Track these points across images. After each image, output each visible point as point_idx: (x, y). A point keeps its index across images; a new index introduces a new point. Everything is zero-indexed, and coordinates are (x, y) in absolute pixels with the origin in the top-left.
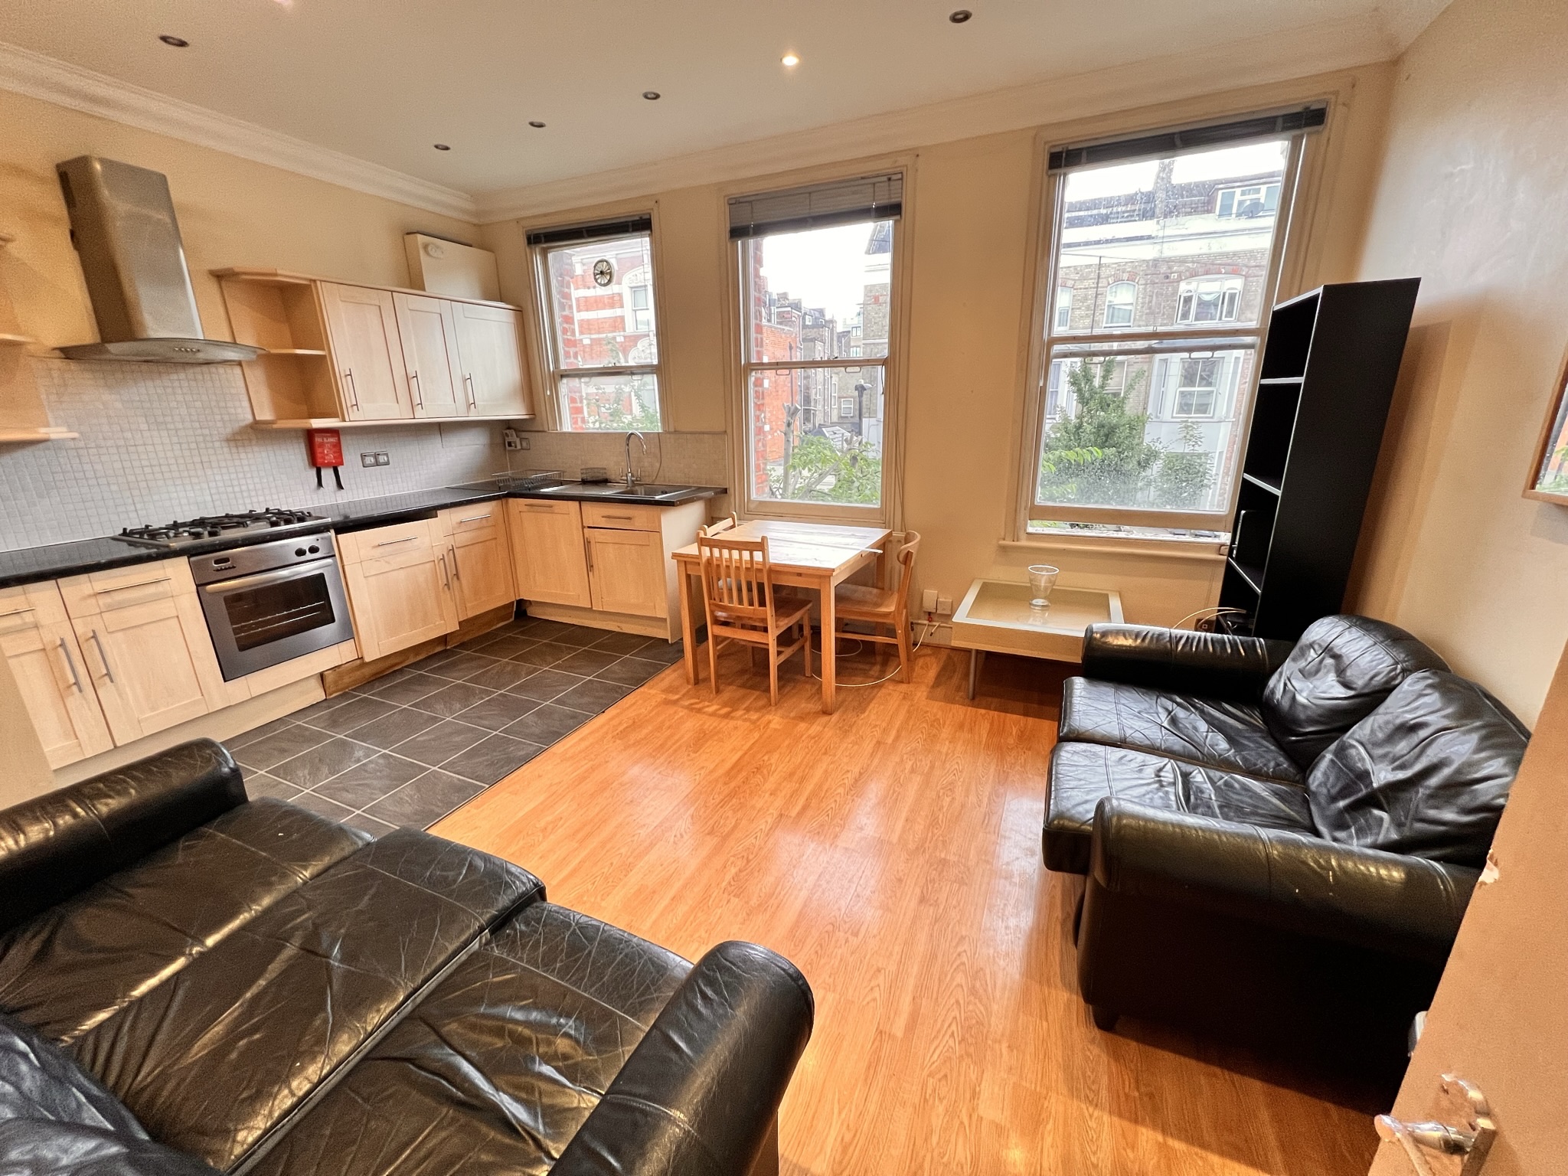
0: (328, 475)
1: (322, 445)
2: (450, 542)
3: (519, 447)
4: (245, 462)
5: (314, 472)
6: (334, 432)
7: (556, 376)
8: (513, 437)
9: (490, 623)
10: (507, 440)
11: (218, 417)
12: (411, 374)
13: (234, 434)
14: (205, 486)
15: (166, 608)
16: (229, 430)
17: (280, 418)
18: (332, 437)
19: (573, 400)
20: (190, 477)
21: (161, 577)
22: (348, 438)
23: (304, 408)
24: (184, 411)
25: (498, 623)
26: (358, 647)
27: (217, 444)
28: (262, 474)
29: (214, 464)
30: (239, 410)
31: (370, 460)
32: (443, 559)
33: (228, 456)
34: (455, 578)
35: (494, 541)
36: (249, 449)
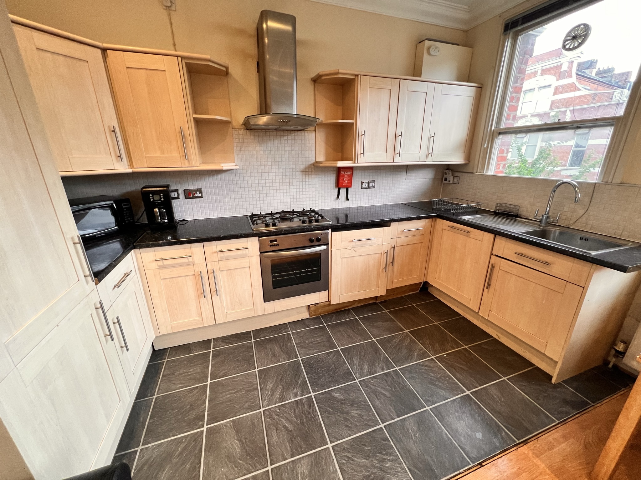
0: (343, 192)
1: (343, 176)
2: (393, 242)
3: (451, 182)
4: (307, 183)
5: (337, 190)
6: (351, 169)
7: (495, 133)
8: (450, 175)
9: (405, 292)
10: (445, 176)
11: (300, 159)
12: (399, 133)
13: (306, 168)
14: (288, 194)
15: (245, 262)
16: (304, 166)
17: (327, 160)
18: (349, 171)
19: (502, 151)
20: (283, 189)
21: (245, 247)
22: (358, 172)
23: (340, 154)
24: (287, 156)
25: (409, 292)
26: (329, 296)
27: (297, 173)
28: (314, 189)
29: (294, 184)
30: (310, 156)
31: (365, 185)
32: (387, 253)
33: (301, 180)
34: (391, 264)
35: (420, 244)
36: (310, 176)
